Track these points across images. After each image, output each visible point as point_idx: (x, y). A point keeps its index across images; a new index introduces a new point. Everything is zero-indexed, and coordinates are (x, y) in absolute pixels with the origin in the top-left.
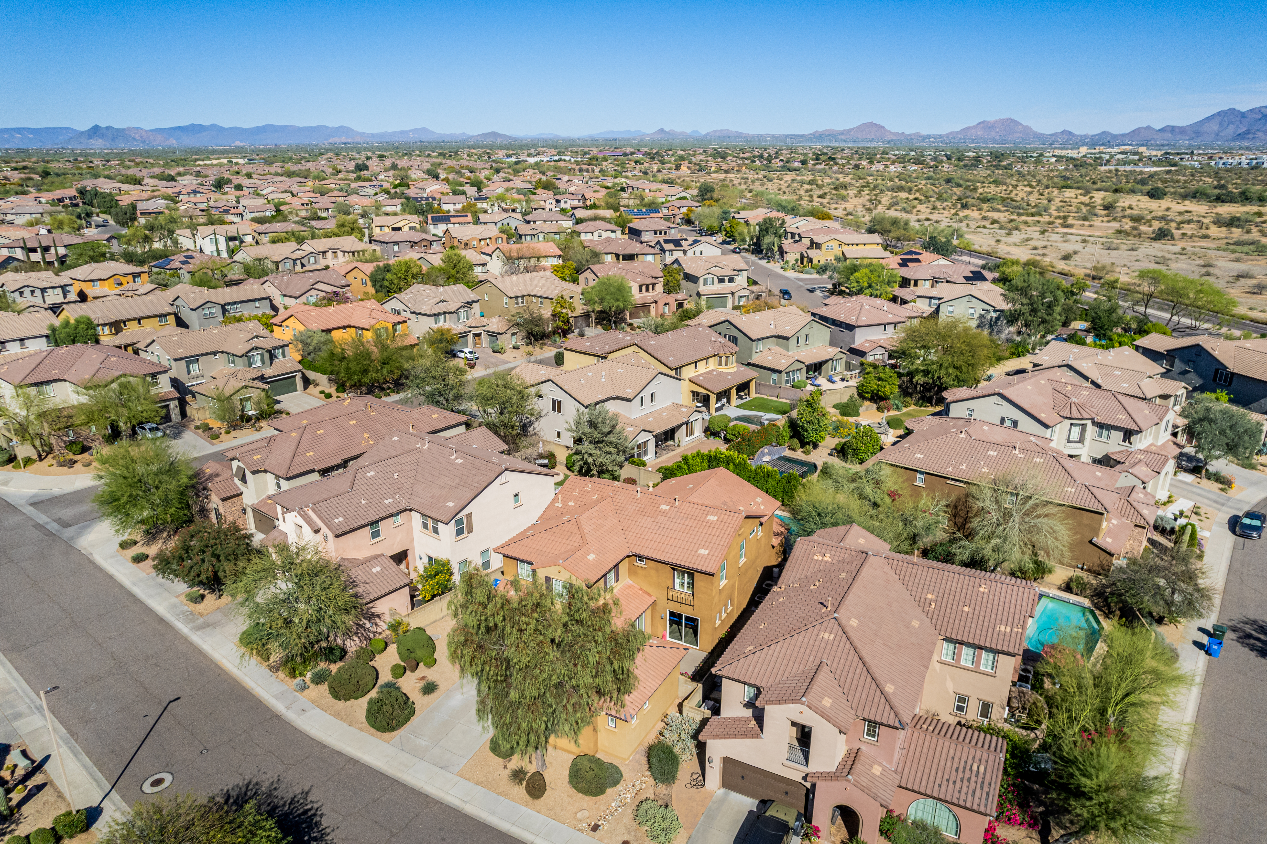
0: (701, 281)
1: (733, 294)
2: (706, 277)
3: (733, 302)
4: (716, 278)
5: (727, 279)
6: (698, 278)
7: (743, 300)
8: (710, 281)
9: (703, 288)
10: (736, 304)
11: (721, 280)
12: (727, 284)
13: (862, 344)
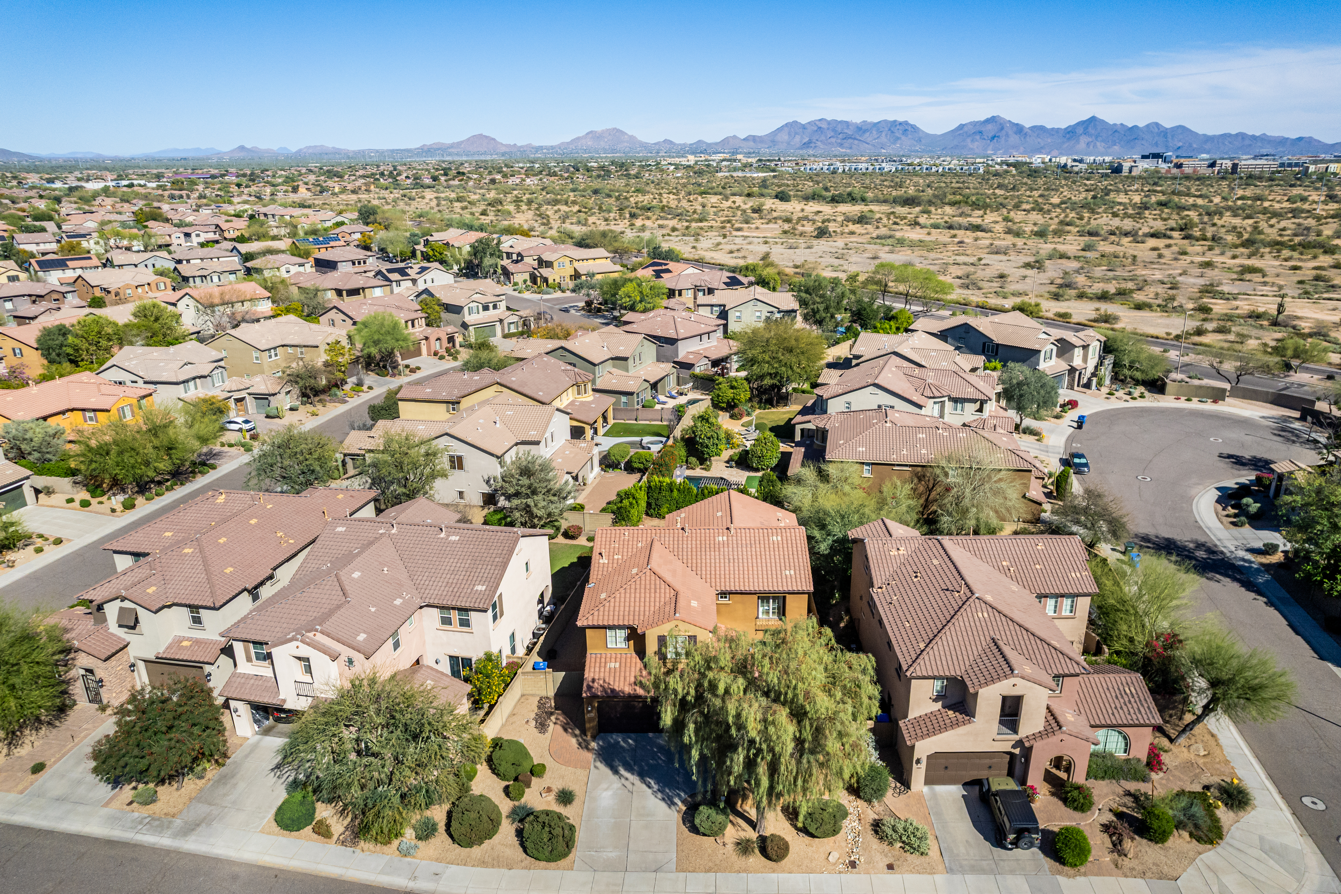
0: (466, 310)
1: (501, 321)
2: (470, 305)
3: (503, 330)
4: (480, 306)
5: (491, 305)
6: (462, 308)
7: (512, 326)
8: (475, 310)
9: (468, 319)
10: (506, 331)
11: (486, 308)
12: (492, 312)
13: (685, 357)
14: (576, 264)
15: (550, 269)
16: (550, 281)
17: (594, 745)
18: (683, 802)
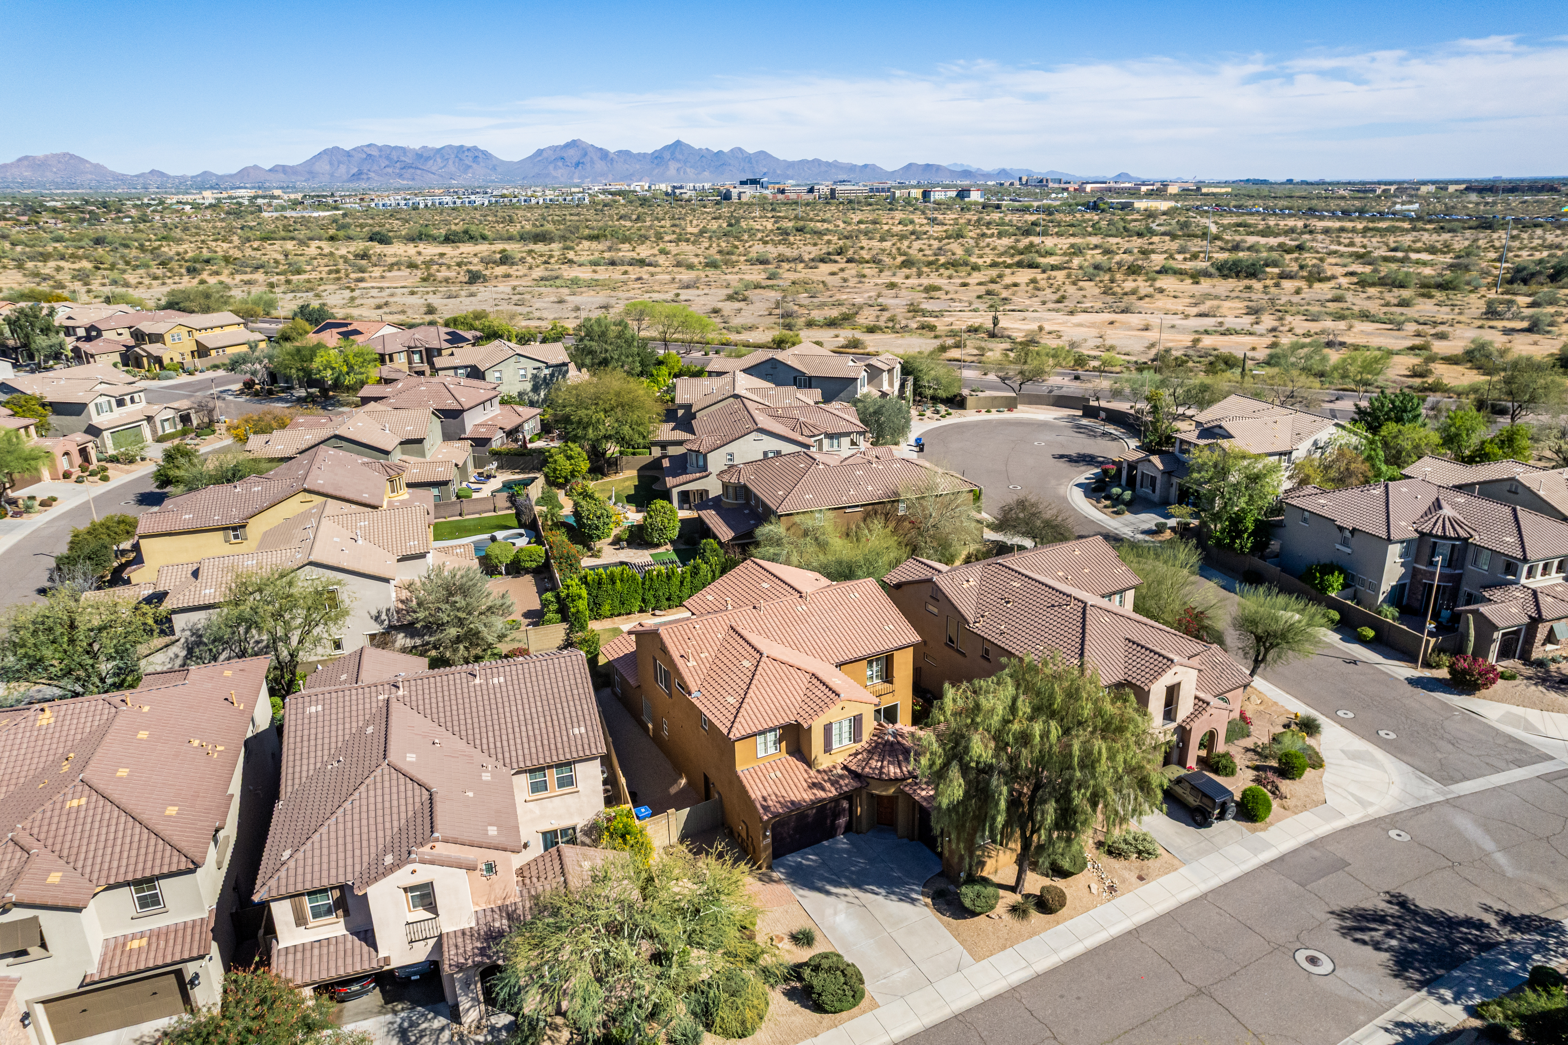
0: (92, 408)
1: (149, 419)
2: (97, 401)
3: (154, 431)
4: (113, 401)
5: (128, 398)
6: (85, 405)
7: (166, 424)
8: (106, 407)
9: (97, 420)
10: (160, 433)
11: (120, 403)
12: (129, 407)
13: (476, 431)
14: (197, 335)
15: (159, 345)
16: (166, 361)
17: (776, 875)
18: (923, 894)
